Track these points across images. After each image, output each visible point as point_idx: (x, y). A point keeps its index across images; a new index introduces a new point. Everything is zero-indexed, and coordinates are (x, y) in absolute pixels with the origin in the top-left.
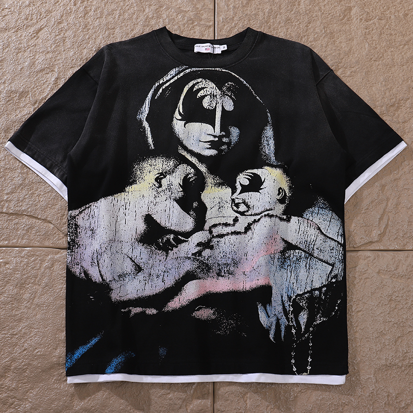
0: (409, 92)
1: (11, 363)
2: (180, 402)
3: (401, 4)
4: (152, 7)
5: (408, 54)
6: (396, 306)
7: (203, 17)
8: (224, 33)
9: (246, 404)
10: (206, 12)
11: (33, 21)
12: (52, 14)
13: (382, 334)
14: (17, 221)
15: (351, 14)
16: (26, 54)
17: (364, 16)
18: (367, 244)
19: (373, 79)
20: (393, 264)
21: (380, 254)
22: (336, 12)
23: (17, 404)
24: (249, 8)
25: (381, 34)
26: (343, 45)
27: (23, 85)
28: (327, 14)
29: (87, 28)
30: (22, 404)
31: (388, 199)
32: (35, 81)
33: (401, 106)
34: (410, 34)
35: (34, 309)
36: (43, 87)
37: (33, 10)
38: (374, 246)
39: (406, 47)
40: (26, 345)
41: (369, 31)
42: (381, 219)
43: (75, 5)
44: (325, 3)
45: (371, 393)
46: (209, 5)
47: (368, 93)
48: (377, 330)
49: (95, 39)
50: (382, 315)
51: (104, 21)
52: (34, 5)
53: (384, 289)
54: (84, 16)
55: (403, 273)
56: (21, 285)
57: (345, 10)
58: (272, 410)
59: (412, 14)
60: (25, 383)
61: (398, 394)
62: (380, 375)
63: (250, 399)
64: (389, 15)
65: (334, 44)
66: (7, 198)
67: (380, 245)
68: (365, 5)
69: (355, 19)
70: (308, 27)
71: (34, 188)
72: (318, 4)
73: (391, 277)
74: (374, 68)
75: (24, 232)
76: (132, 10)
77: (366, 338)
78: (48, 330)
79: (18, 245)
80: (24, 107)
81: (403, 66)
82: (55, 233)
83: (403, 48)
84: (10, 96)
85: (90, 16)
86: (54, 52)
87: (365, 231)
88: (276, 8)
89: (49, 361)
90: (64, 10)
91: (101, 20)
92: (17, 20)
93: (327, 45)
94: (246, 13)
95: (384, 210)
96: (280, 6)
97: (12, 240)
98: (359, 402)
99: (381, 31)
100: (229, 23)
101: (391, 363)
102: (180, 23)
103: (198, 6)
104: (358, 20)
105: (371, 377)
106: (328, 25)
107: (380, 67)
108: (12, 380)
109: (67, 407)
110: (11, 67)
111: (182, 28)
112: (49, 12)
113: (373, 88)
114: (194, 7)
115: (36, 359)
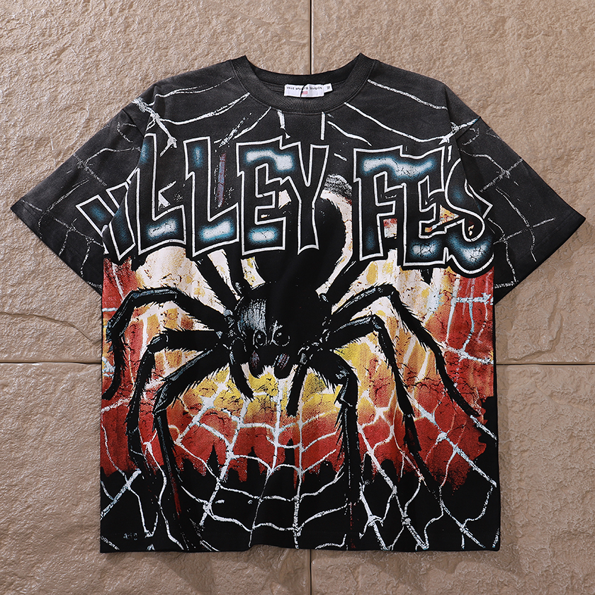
0: (584, 139)
1: (9, 525)
2: (262, 580)
3: (575, 13)
4: (222, 18)
5: (584, 85)
6: (580, 445)
7: (294, 32)
8: (324, 55)
9: (357, 582)
10: (298, 24)
11: (52, 38)
12: (80, 27)
13: (562, 486)
14: (23, 324)
15: (505, 28)
16: (44, 85)
17: (523, 30)
18: (534, 354)
19: (535, 121)
20: (572, 384)
21: (553, 369)
22: (484, 24)
23: (18, 584)
24: (360, 20)
25: (547, 56)
26: (494, 71)
27: (41, 129)
28: (471, 28)
29: (130, 47)
30: (26, 584)
31: (558, 292)
32: (57, 124)
33: (573, 159)
34: (588, 57)
35: (44, 449)
36: (69, 132)
37: (51, 22)
38: (544, 357)
39: (583, 74)
40: (31, 500)
41: (531, 52)
42: (551, 319)
43: (111, 14)
44: (468, 12)
45: (546, 571)
46: (302, 15)
47: (528, 139)
48: (553, 480)
49: (141, 63)
50: (560, 458)
51: (152, 37)
52: (53, 15)
53: (560, 420)
54: (125, 31)
55: (587, 397)
56: (26, 417)
57: (497, 23)
58: (394, 589)
59: (592, 27)
60: (29, 554)
61: (587, 575)
62: (560, 547)
63: (363, 575)
64: (558, 30)
65: (481, 70)
66: (12, 292)
67: (552, 356)
68: (525, 15)
69: (510, 35)
70: (444, 45)
71: (52, 277)
72: (458, 13)
73: (569, 402)
74: (537, 105)
75: (33, 340)
76: (192, 22)
77: (537, 490)
78: (65, 478)
79: (22, 359)
80: (43, 160)
81: (577, 101)
82: (79, 341)
83: (578, 76)
84: (23, 145)
85: (133, 31)
86: (83, 82)
87: (531, 337)
88: (398, 20)
89: (67, 522)
90: (96, 22)
91: (149, 36)
92: (30, 36)
93: (471, 72)
94: (355, 26)
95: (555, 306)
96: (404, 16)
97: (15, 352)
98: (525, 582)
99: (547, 52)
100: (331, 40)
101: (576, 530)
102: (262, 40)
103: (287, 17)
104: (515, 36)
105: (545, 547)
106: (473, 43)
107: (545, 103)
108: (11, 549)
109: (94, 588)
110: (24, 104)
111: (264, 47)
112: (74, 24)
113: (535, 133)
114: (281, 18)
115: (46, 520)
